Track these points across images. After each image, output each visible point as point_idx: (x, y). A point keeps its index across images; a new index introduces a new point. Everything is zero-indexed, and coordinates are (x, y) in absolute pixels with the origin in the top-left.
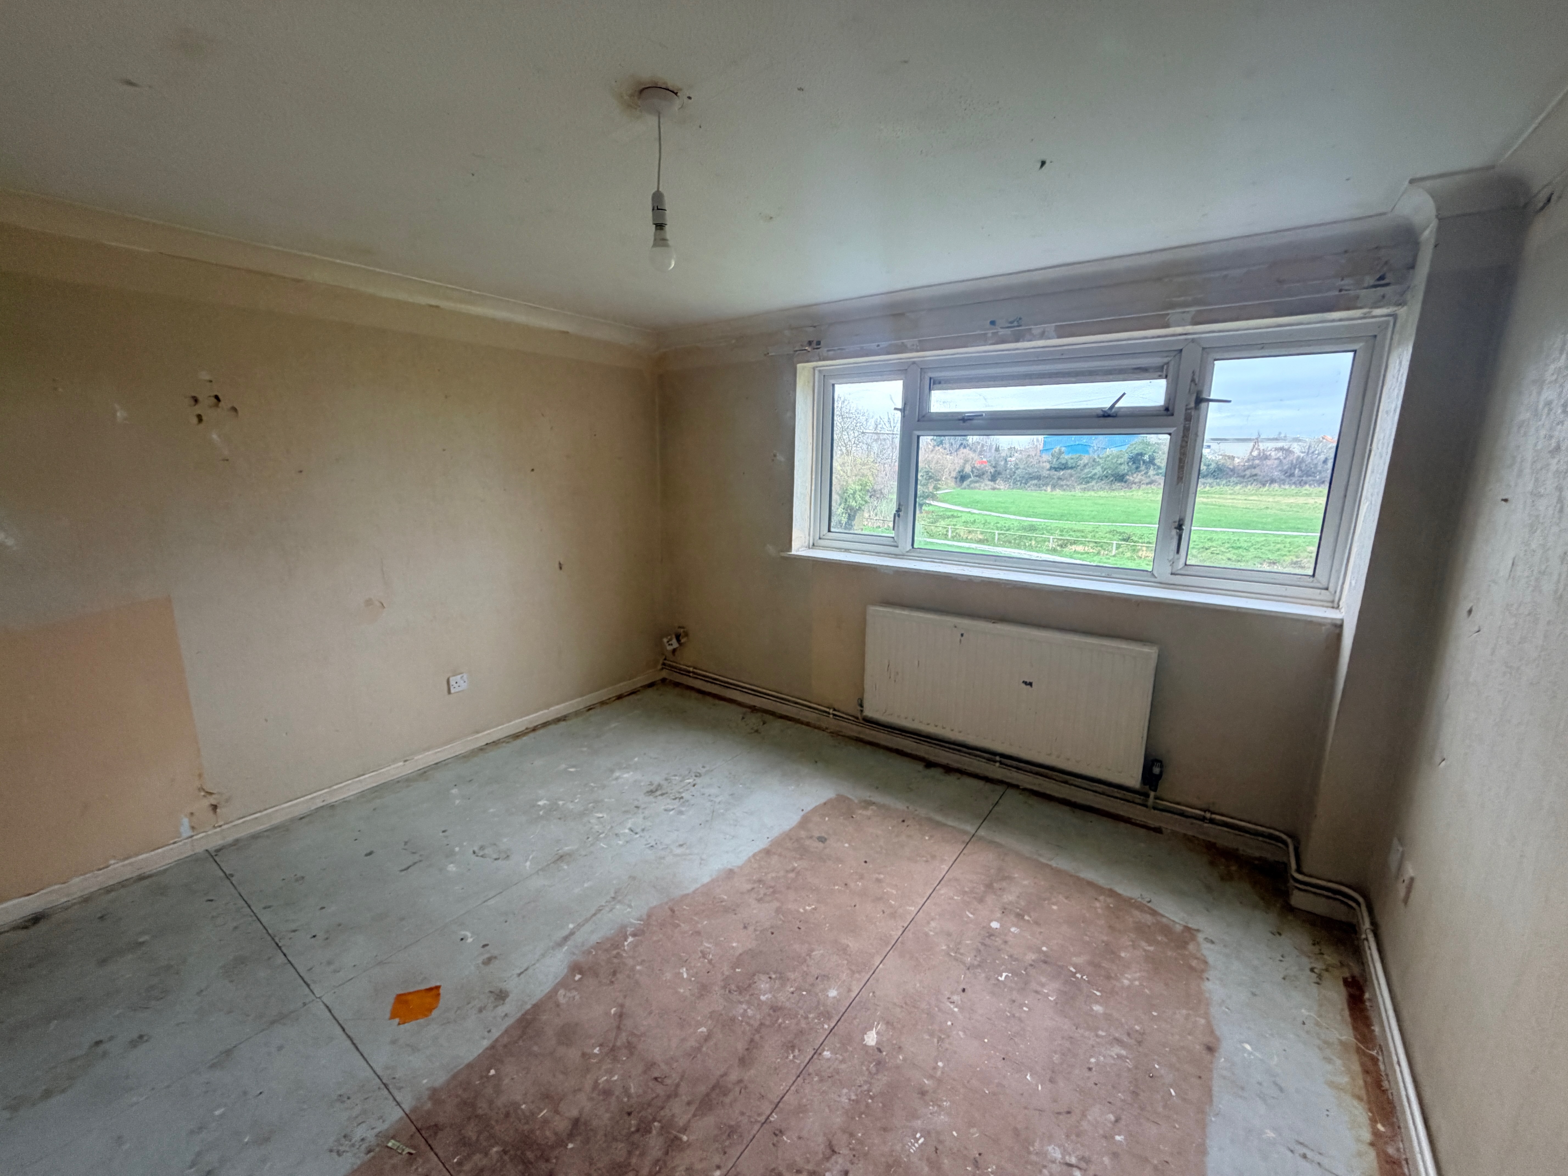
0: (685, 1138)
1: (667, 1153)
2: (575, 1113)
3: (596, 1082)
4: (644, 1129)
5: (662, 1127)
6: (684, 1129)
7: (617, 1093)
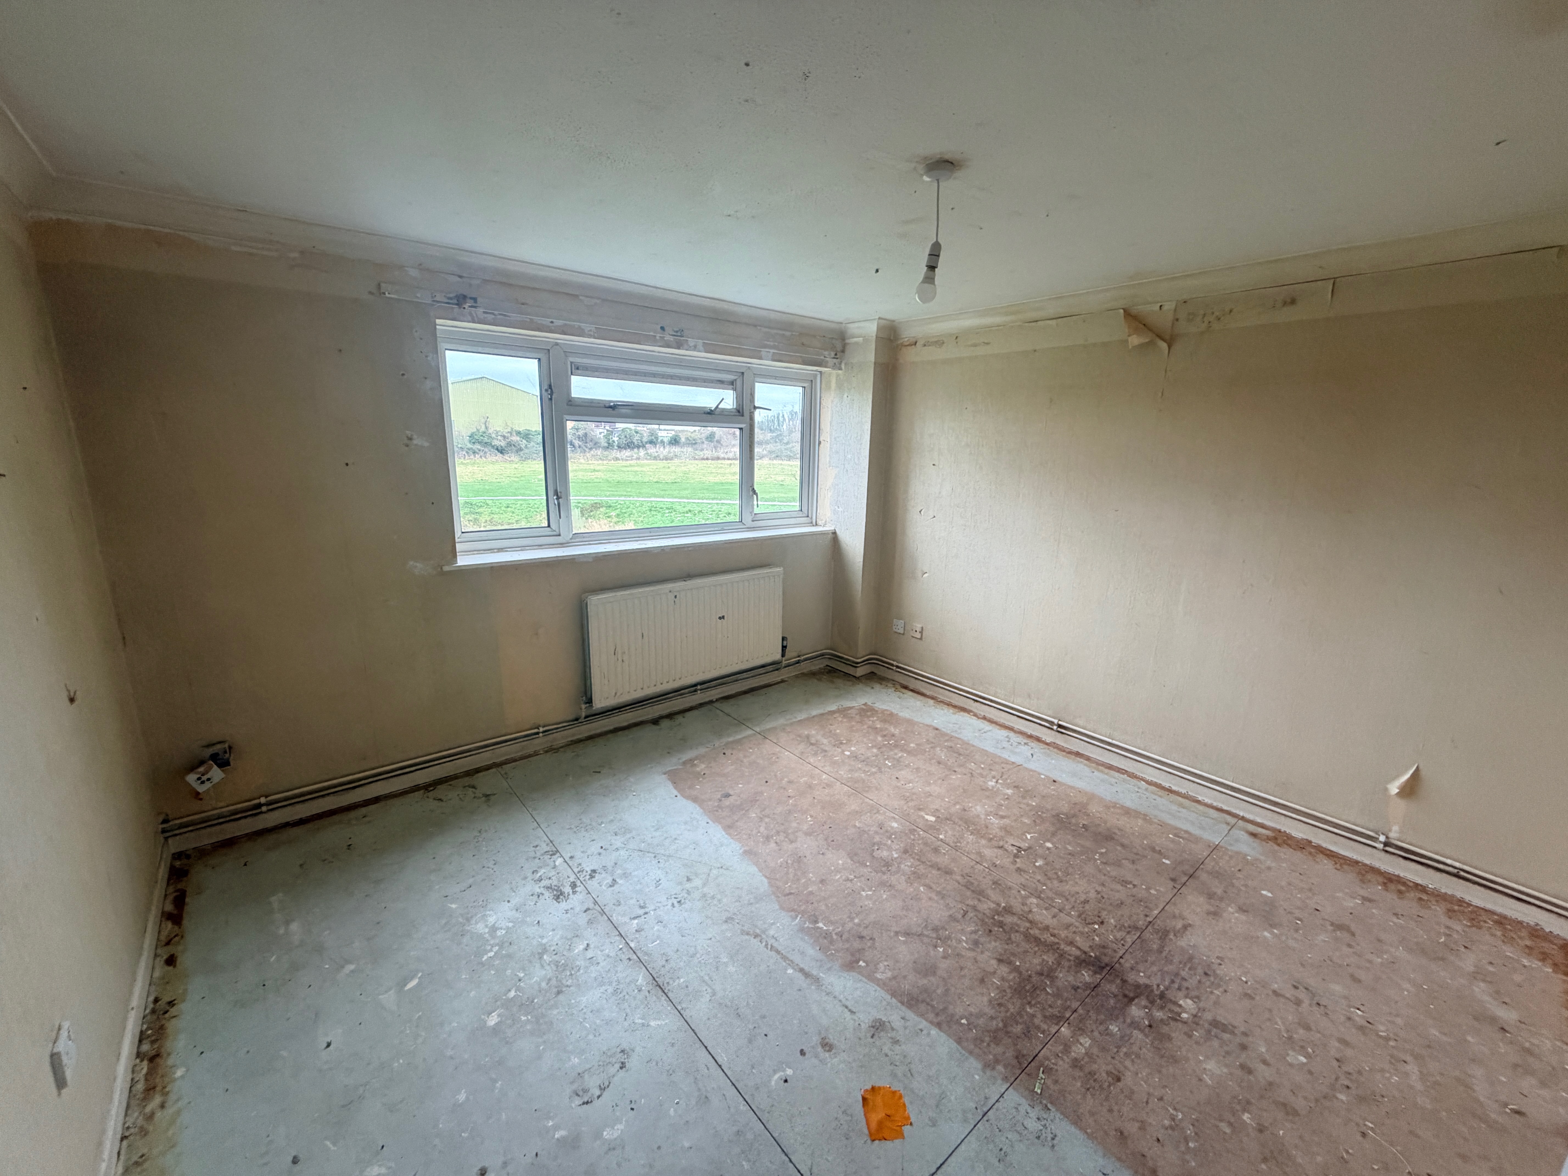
0: (1003, 905)
1: (1014, 914)
2: (994, 962)
3: (969, 949)
4: (1001, 924)
5: (998, 915)
6: (998, 905)
7: (977, 937)
